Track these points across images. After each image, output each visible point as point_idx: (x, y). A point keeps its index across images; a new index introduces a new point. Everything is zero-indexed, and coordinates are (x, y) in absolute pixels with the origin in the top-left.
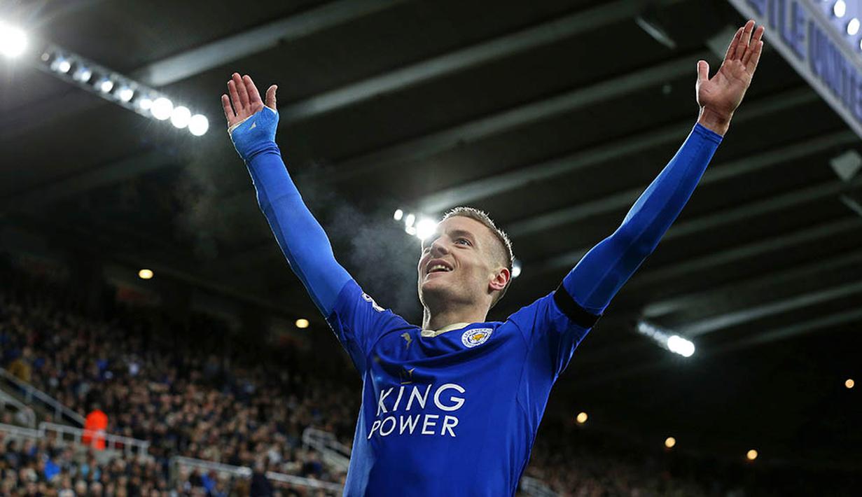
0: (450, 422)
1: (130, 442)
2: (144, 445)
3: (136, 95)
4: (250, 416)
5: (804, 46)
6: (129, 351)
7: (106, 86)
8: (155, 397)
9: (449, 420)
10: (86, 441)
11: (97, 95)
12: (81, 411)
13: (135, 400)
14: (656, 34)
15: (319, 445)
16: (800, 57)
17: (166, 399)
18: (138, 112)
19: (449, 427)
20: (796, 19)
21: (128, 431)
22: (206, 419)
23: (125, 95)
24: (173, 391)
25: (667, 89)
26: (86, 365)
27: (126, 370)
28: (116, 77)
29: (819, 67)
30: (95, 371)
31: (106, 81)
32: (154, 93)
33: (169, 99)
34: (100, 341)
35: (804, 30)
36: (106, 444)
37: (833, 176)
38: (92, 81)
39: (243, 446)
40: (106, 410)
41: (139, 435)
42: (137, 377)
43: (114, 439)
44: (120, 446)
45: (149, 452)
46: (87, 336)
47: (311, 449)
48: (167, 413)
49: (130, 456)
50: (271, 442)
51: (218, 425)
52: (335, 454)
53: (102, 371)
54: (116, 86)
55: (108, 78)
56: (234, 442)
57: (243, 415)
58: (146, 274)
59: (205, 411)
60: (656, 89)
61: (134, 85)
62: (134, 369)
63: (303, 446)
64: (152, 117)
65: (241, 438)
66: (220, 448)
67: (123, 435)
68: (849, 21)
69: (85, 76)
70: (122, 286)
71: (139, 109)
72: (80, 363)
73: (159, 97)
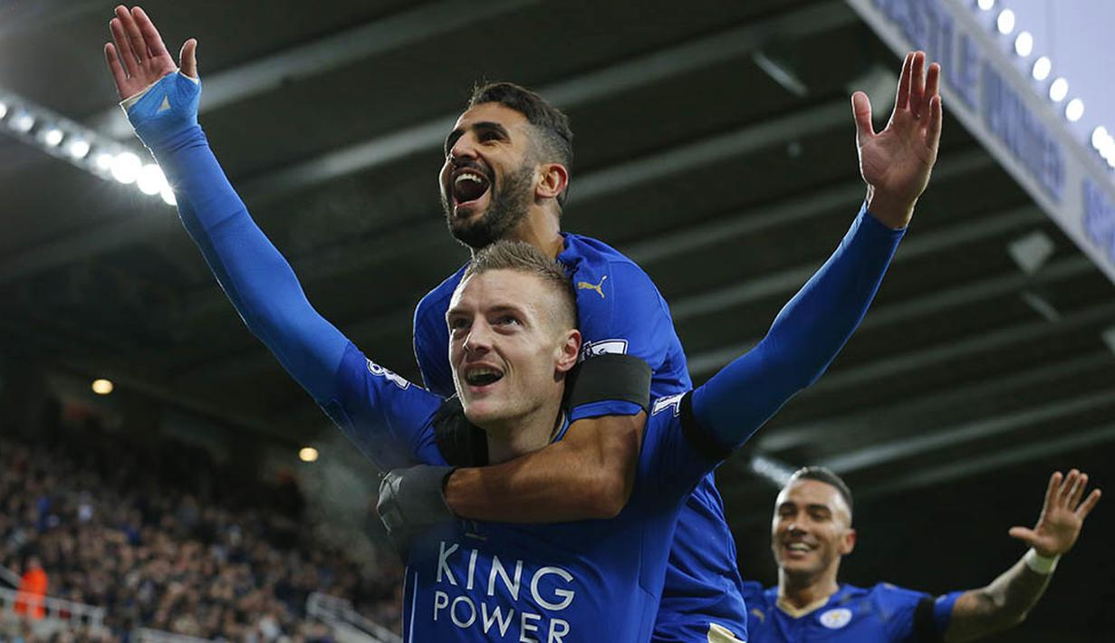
0: (559, 628)
1: (78, 609)
2: (97, 613)
3: (92, 149)
4: (239, 577)
5: (976, 93)
6: (79, 488)
7: (52, 137)
8: (112, 549)
9: (556, 624)
10: (21, 607)
11: (39, 149)
12: (15, 566)
13: (86, 553)
14: (781, 75)
15: (329, 616)
16: (970, 107)
17: (127, 553)
18: (93, 173)
19: (558, 635)
20: (967, 58)
21: (76, 594)
22: (180, 579)
23: (78, 149)
24: (136, 542)
25: (795, 150)
26: (23, 508)
27: (75, 514)
28: (67, 124)
29: (996, 121)
30: (33, 515)
31: (53, 129)
32: (117, 147)
33: (137, 154)
34: (40, 476)
35: (976, 71)
36: (46, 611)
37: (1012, 266)
38: (34, 131)
39: (230, 616)
40: (47, 568)
41: (91, 600)
42: (90, 523)
43: (57, 604)
44: (65, 615)
45: (105, 622)
46: (23, 468)
47: (318, 621)
48: (127, 572)
49: (78, 627)
50: (264, 611)
51: (196, 587)
52: (351, 626)
53: (45, 515)
54: (66, 137)
55: (56, 126)
56: (216, 611)
57: (229, 575)
58: (102, 387)
59: (179, 570)
60: (779, 149)
61: (91, 135)
62: (85, 512)
63: (307, 617)
64: (113, 179)
65: (225, 605)
66: (198, 618)
67: (70, 599)
68: (1035, 62)
69: (24, 123)
70: (70, 401)
71: (95, 169)
72: (14, 504)
73: (123, 151)
